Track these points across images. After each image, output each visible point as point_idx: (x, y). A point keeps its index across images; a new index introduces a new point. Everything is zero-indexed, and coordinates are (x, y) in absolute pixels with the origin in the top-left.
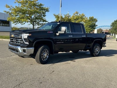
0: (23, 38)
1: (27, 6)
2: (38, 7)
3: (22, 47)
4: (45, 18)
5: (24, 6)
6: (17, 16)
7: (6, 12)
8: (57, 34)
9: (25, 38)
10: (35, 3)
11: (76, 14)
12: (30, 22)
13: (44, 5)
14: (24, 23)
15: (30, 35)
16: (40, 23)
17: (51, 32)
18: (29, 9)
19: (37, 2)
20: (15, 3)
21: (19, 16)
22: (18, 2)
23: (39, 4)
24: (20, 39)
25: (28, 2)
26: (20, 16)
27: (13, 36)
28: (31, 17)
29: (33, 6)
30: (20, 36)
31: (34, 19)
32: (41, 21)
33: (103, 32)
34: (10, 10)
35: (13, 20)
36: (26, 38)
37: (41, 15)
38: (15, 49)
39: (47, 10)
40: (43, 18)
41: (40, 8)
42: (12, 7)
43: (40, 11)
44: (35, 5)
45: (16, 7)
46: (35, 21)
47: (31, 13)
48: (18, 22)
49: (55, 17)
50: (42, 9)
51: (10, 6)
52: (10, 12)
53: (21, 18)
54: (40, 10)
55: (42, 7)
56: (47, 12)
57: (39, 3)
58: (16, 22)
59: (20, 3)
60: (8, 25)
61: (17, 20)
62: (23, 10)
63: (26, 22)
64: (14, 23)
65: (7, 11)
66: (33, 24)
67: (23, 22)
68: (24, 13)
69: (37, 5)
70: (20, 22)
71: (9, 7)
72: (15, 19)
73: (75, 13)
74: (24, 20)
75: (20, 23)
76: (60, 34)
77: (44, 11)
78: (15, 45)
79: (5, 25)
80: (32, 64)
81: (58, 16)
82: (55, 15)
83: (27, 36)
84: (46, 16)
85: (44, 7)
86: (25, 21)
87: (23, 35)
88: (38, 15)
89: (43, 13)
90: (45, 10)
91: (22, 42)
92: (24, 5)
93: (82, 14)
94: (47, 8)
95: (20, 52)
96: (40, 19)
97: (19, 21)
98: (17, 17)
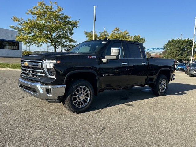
0: (45, 68)
1: (46, 20)
2: (62, 20)
3: (43, 84)
4: (72, 36)
5: (41, 19)
6: (30, 33)
7: (13, 27)
8: (104, 60)
9: (48, 67)
10: (57, 14)
11: (116, 32)
12: (50, 42)
13: (70, 17)
14: (42, 45)
15: (59, 62)
16: (65, 44)
17: (93, 57)
18: (49, 23)
19: (60, 13)
20: (28, 14)
21: (33, 34)
22: (32, 12)
23: (64, 16)
24: (40, 69)
25: (46, 13)
26: (36, 33)
27: (26, 64)
28: (52, 36)
29: (55, 19)
30: (41, 64)
31: (56, 38)
32: (66, 41)
33: (152, 58)
34: (20, 25)
35: (25, 39)
36: (52, 67)
37: (67, 32)
38: (31, 88)
39: (76, 25)
40: (69, 36)
41: (65, 21)
42: (23, 21)
43: (64, 27)
44: (57, 17)
45: (29, 20)
46: (58, 42)
47: (52, 29)
48: (31, 42)
49: (86, 35)
50: (68, 23)
51: (19, 18)
52: (20, 27)
53: (37, 37)
54: (65, 25)
55: (68, 21)
56: (75, 28)
57: (63, 14)
58: (29, 42)
59: (34, 14)
60: (17, 47)
61: (30, 39)
62: (40, 25)
63: (44, 43)
64: (26, 44)
65: (16, 27)
66: (55, 45)
67: (39, 43)
68: (41, 30)
69: (60, 18)
70: (34, 43)
71: (18, 20)
72: (28, 38)
73: (115, 29)
74: (41, 40)
75: (35, 45)
76: (108, 60)
77: (71, 27)
78: (30, 80)
79: (13, 48)
80: (61, 114)
81: (91, 34)
82: (86, 33)
83: (52, 65)
84: (73, 33)
85: (70, 20)
86: (42, 42)
87: (45, 62)
88: (62, 32)
89: (70, 29)
90: (72, 24)
91: (43, 75)
92: (41, 17)
93: (125, 32)
94: (76, 22)
95: (40, 93)
96: (65, 38)
97: (33, 41)
98: (31, 35)
